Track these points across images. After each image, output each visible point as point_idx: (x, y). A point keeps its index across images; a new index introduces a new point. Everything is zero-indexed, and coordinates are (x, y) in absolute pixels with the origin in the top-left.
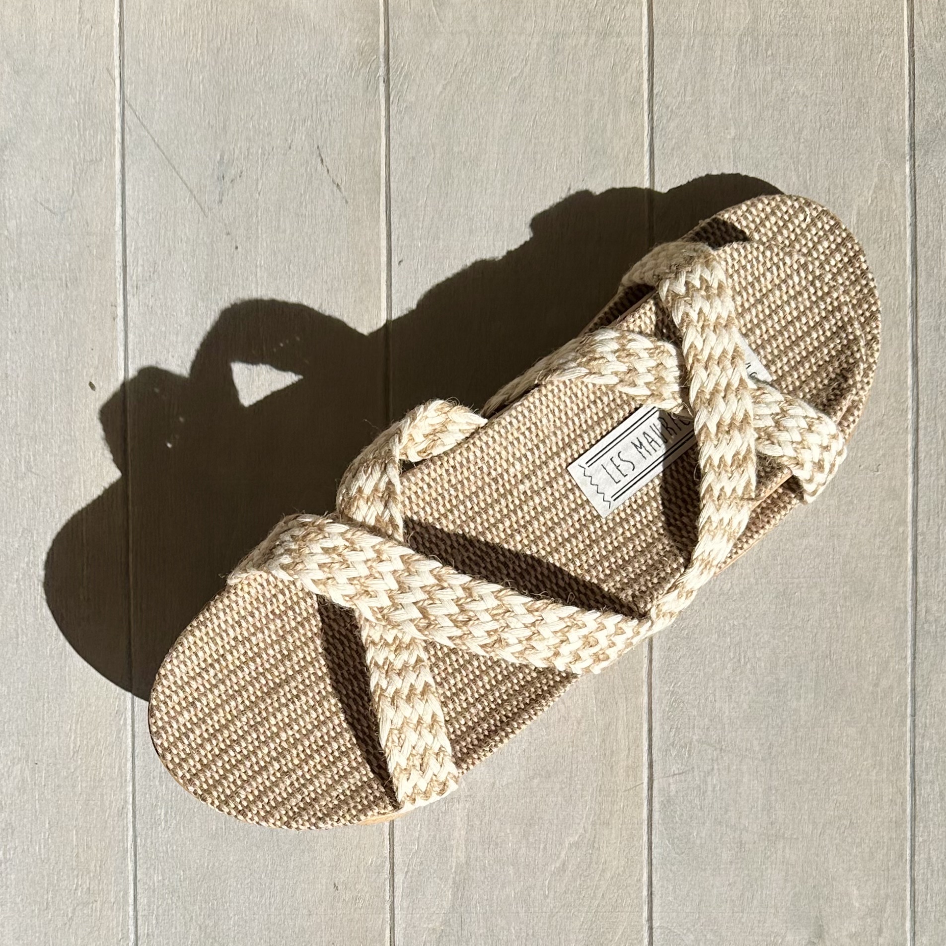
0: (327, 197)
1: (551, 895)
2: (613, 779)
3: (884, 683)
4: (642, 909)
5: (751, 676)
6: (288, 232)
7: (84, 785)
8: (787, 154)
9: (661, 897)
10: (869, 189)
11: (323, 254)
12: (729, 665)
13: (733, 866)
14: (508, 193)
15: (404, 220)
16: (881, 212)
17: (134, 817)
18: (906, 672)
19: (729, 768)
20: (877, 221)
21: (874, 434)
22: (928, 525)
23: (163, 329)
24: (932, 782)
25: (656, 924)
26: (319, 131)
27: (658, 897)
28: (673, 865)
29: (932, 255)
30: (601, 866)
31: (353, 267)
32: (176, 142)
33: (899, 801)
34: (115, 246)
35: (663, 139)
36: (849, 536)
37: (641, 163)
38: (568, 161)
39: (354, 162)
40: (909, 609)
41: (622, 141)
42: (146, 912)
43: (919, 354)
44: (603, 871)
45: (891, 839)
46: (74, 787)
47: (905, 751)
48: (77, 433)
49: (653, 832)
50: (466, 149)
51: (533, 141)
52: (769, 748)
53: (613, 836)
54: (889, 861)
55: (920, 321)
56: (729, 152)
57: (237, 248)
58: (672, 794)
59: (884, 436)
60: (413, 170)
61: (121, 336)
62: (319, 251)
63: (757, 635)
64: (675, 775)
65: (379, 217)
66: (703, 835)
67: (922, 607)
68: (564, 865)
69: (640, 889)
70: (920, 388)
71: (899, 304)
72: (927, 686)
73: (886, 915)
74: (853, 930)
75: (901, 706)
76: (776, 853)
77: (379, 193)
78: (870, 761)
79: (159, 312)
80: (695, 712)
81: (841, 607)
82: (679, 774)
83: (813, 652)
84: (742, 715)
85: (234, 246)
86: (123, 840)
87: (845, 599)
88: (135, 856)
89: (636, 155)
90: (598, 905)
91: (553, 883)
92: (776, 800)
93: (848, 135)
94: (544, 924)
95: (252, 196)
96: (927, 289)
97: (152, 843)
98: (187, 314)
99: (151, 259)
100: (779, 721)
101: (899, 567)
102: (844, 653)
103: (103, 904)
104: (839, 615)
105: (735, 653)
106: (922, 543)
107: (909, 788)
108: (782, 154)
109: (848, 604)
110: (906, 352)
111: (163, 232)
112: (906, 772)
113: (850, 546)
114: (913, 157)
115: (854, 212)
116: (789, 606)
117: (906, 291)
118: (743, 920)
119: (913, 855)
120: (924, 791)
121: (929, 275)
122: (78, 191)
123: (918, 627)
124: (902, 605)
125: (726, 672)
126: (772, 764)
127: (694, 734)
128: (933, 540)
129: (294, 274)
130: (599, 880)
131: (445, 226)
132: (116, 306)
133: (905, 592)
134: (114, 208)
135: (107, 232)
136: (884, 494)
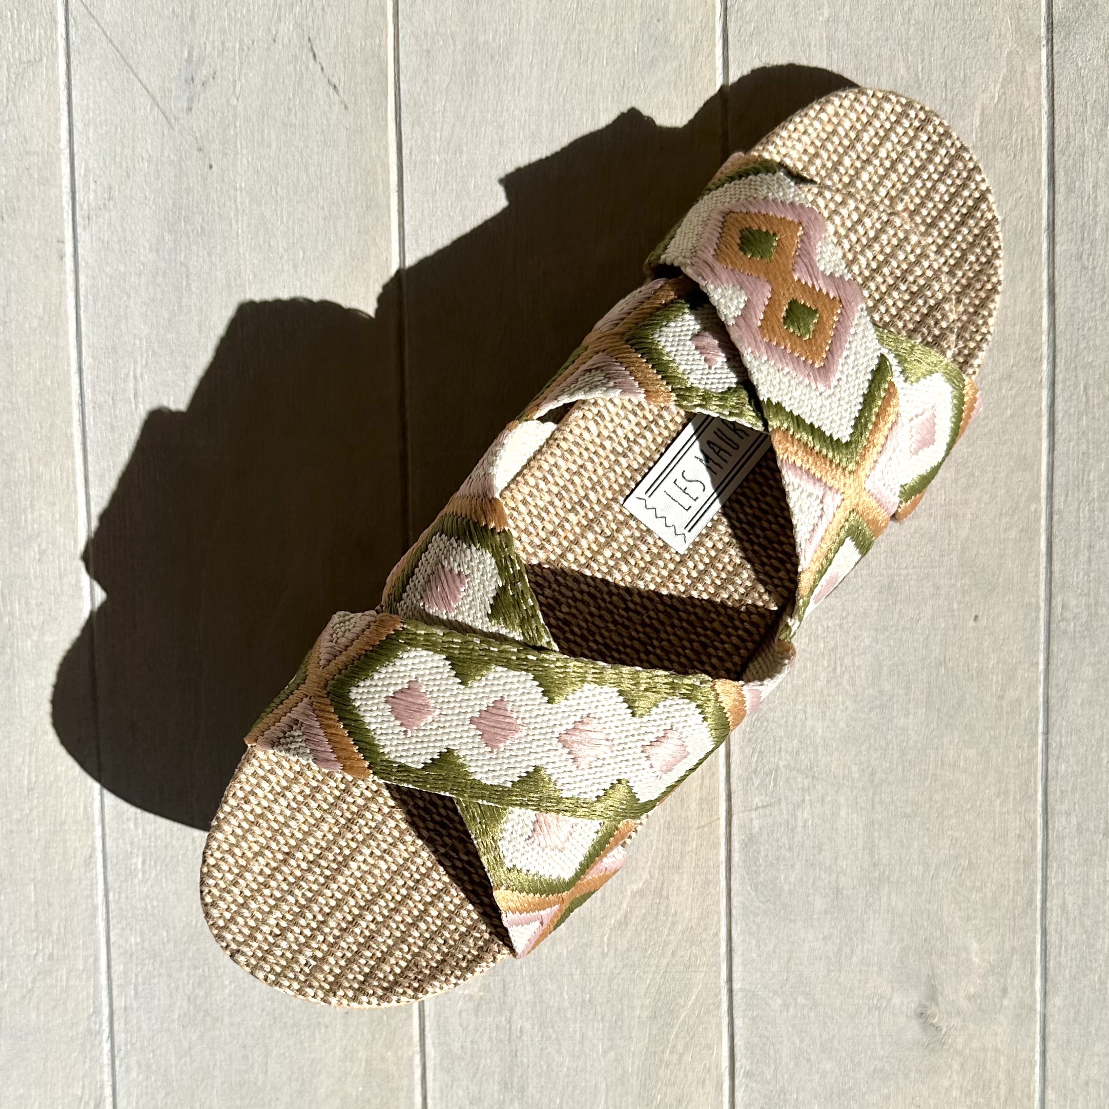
0: (322, 102)
1: (611, 954)
2: (684, 815)
3: (1012, 694)
4: (719, 968)
5: (848, 687)
6: (274, 146)
7: (42, 830)
8: (894, 40)
9: (743, 954)
10: (996, 82)
11: (318, 173)
12: (823, 675)
13: (829, 916)
14: (546, 95)
15: (417, 129)
16: (1011, 111)
17: (105, 867)
18: (1037, 680)
19: (823, 800)
20: (1006, 124)
21: (1001, 389)
22: (1065, 501)
23: (122, 269)
24: (1068, 814)
25: (736, 986)
26: (310, 19)
27: (739, 953)
28: (756, 915)
29: (1074, 165)
30: (670, 919)
31: (356, 189)
32: (133, 35)
33: (1028, 836)
34: (60, 169)
35: (739, 23)
36: (969, 516)
37: (712, 53)
38: (620, 52)
39: (354, 57)
40: (1042, 604)
41: (688, 26)
42: (121, 982)
43: (1057, 290)
44: (673, 924)
45: (1018, 881)
46: (29, 831)
47: (1035, 777)
48: (20, 400)
49: (733, 877)
50: (494, 39)
51: (577, 26)
52: (873, 774)
53: (685, 882)
54: (1015, 908)
55: (1058, 249)
56: (821, 38)
57: (211, 167)
58: (756, 830)
59: (1013, 392)
60: (428, 67)
61: (70, 278)
62: (312, 170)
63: (855, 638)
64: (757, 808)
65: (386, 125)
66: (793, 880)
67: (1057, 601)
68: (625, 917)
69: (717, 944)
70: (1058, 332)
71: (1032, 227)
72: (1063, 696)
73: (1011, 972)
74: (972, 990)
75: (1031, 722)
76: (880, 899)
77: (386, 96)
78: (993, 789)
79: (117, 247)
80: (782, 733)
81: (959, 603)
82: (764, 807)
83: (924, 659)
84: (838, 736)
85: (207, 163)
86: (91, 896)
87: (964, 593)
88: (108, 913)
89: (705, 44)
90: (668, 965)
91: (613, 939)
92: (880, 838)
93: (969, 14)
94: (602, 987)
95: (228, 101)
96: (1066, 209)
97: (127, 898)
98: (150, 251)
99: (106, 184)
100: (883, 742)
101: (1029, 554)
102: (962, 660)
103: (69, 972)
104: (956, 613)
105: (829, 661)
106: (1059, 523)
107: (1040, 821)
108: (887, 40)
109: (967, 599)
110: (1041, 286)
111: (119, 150)
112: (1036, 801)
113: (971, 528)
114: (1050, 41)
115: (977, 112)
116: (895, 604)
117: (1041, 210)
118: (841, 980)
119: (1044, 901)
120: (1058, 824)
121: (1070, 190)
122: (14, 100)
123: (1053, 626)
124: (1033, 600)
125: (819, 684)
126: (874, 794)
127: (780, 759)
128: (1072, 520)
129: (282, 199)
130: (669, 935)
131: (469, 136)
132: (63, 242)
133: (1037, 584)
134: (58, 120)
135: (51, 150)
136: (1012, 463)
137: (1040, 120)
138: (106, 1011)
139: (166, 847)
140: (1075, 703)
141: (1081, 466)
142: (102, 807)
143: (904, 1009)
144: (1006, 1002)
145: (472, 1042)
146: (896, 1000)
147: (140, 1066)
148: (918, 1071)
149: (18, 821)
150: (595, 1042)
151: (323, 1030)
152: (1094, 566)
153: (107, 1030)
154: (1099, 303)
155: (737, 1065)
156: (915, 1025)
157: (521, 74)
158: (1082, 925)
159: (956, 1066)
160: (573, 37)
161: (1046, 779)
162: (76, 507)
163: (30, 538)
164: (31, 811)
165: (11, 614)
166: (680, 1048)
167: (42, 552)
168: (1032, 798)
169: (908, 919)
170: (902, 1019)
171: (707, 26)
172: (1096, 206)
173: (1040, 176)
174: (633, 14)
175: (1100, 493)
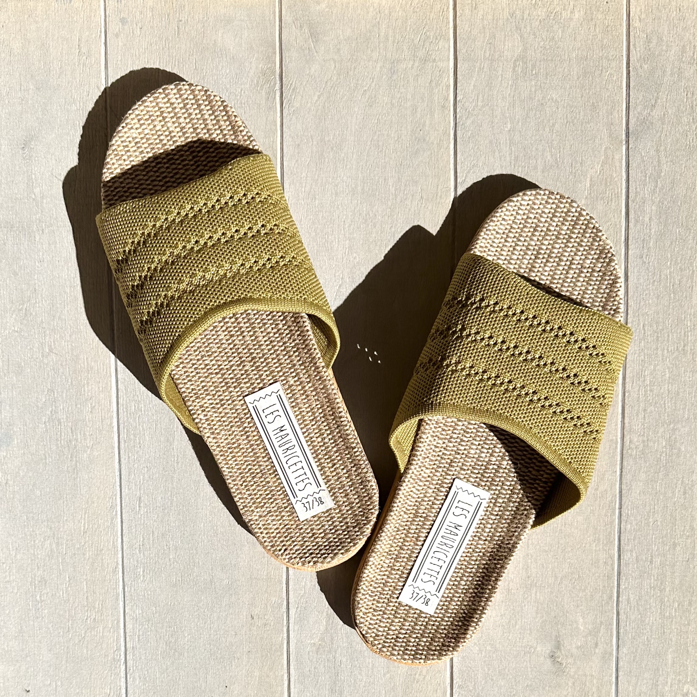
137: (621, 184)
138: (123, 649)
139: (155, 563)
140: (636, 493)
141: (641, 367)
142: (122, 542)
143: (543, 653)
144: (597, 651)
145: (315, 668)
146: (539, 649)
147: (140, 678)
148: (550, 686)
149: (79, 549)
150: (379, 669)
151: (236, 661)
152: (647, 421)
153: (124, 659)
154: (651, 281)
155: (455, 682)
156: (549, 661)
157: (347, 158)
158: (638, 610)
159: (570, 684)
160: (375, 138)
161: (620, 532)
162: (111, 384)
163: (86, 400)
164: (85, 543)
165: (76, 440)
166: (424, 672)
167: (93, 408)
168: (612, 542)
169: (546, 606)
170: (542, 658)
171: (446, 133)
172: (650, 230)
173: (621, 214)
174: (407, 127)
175: (650, 382)
